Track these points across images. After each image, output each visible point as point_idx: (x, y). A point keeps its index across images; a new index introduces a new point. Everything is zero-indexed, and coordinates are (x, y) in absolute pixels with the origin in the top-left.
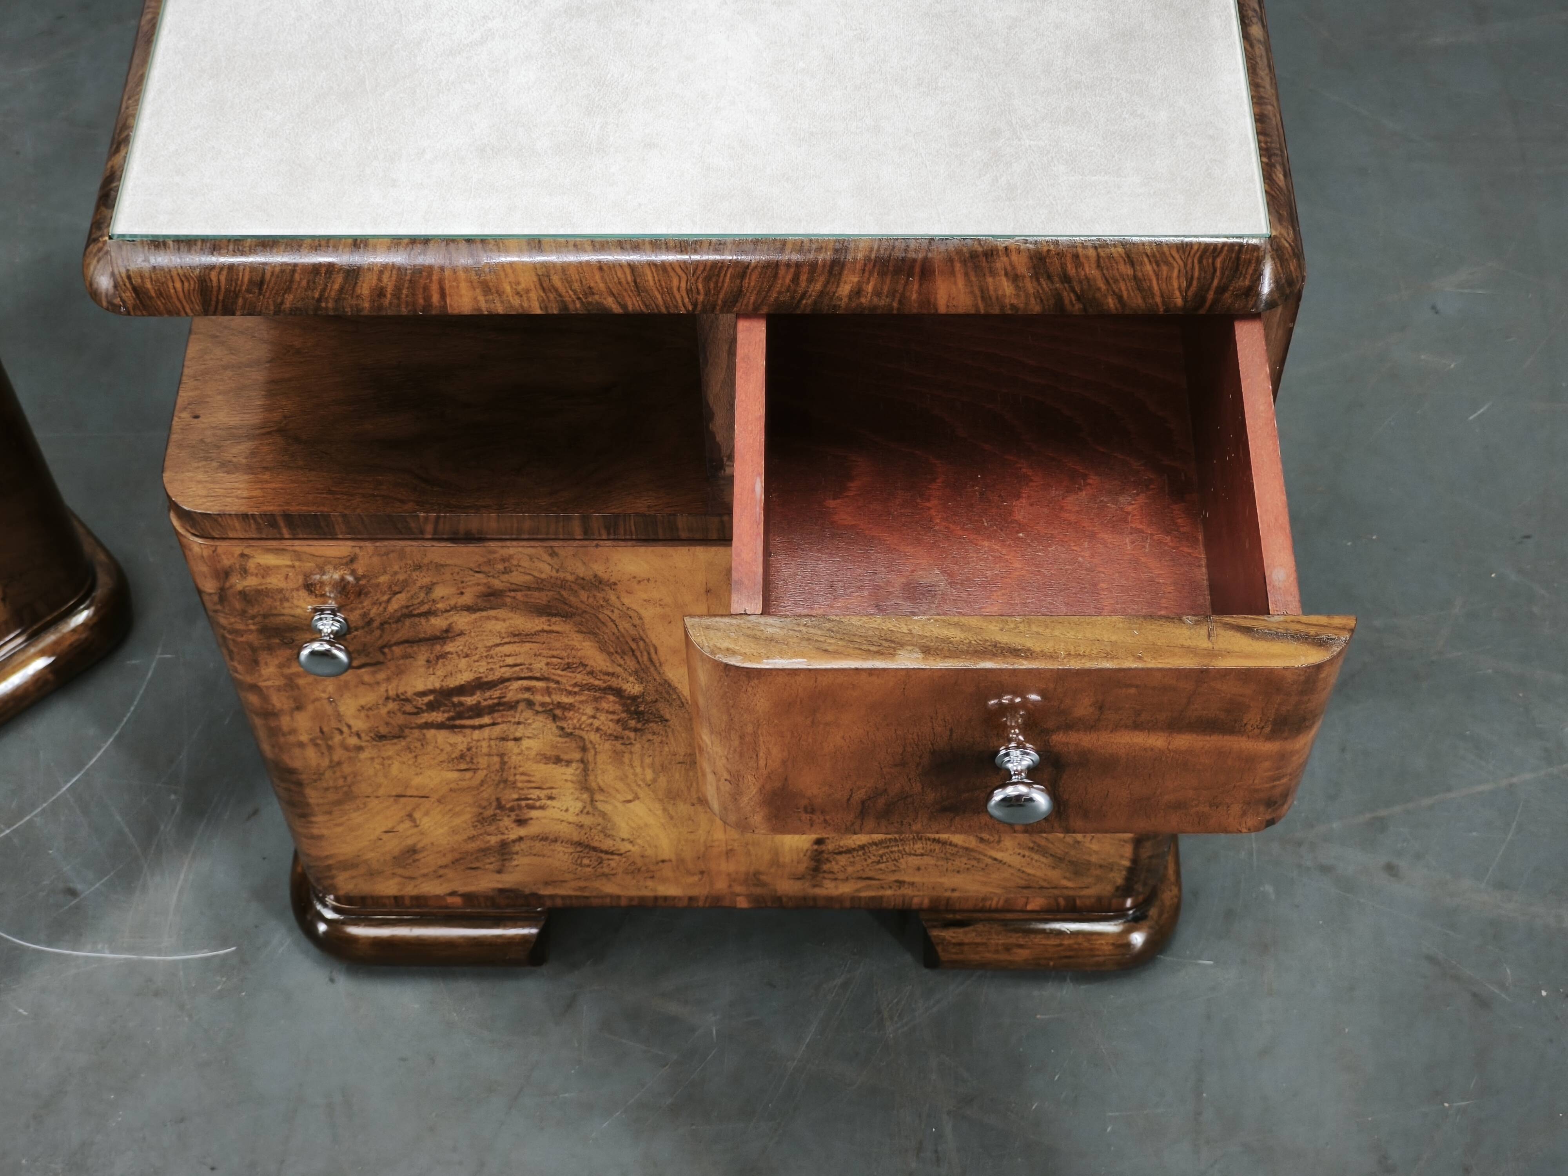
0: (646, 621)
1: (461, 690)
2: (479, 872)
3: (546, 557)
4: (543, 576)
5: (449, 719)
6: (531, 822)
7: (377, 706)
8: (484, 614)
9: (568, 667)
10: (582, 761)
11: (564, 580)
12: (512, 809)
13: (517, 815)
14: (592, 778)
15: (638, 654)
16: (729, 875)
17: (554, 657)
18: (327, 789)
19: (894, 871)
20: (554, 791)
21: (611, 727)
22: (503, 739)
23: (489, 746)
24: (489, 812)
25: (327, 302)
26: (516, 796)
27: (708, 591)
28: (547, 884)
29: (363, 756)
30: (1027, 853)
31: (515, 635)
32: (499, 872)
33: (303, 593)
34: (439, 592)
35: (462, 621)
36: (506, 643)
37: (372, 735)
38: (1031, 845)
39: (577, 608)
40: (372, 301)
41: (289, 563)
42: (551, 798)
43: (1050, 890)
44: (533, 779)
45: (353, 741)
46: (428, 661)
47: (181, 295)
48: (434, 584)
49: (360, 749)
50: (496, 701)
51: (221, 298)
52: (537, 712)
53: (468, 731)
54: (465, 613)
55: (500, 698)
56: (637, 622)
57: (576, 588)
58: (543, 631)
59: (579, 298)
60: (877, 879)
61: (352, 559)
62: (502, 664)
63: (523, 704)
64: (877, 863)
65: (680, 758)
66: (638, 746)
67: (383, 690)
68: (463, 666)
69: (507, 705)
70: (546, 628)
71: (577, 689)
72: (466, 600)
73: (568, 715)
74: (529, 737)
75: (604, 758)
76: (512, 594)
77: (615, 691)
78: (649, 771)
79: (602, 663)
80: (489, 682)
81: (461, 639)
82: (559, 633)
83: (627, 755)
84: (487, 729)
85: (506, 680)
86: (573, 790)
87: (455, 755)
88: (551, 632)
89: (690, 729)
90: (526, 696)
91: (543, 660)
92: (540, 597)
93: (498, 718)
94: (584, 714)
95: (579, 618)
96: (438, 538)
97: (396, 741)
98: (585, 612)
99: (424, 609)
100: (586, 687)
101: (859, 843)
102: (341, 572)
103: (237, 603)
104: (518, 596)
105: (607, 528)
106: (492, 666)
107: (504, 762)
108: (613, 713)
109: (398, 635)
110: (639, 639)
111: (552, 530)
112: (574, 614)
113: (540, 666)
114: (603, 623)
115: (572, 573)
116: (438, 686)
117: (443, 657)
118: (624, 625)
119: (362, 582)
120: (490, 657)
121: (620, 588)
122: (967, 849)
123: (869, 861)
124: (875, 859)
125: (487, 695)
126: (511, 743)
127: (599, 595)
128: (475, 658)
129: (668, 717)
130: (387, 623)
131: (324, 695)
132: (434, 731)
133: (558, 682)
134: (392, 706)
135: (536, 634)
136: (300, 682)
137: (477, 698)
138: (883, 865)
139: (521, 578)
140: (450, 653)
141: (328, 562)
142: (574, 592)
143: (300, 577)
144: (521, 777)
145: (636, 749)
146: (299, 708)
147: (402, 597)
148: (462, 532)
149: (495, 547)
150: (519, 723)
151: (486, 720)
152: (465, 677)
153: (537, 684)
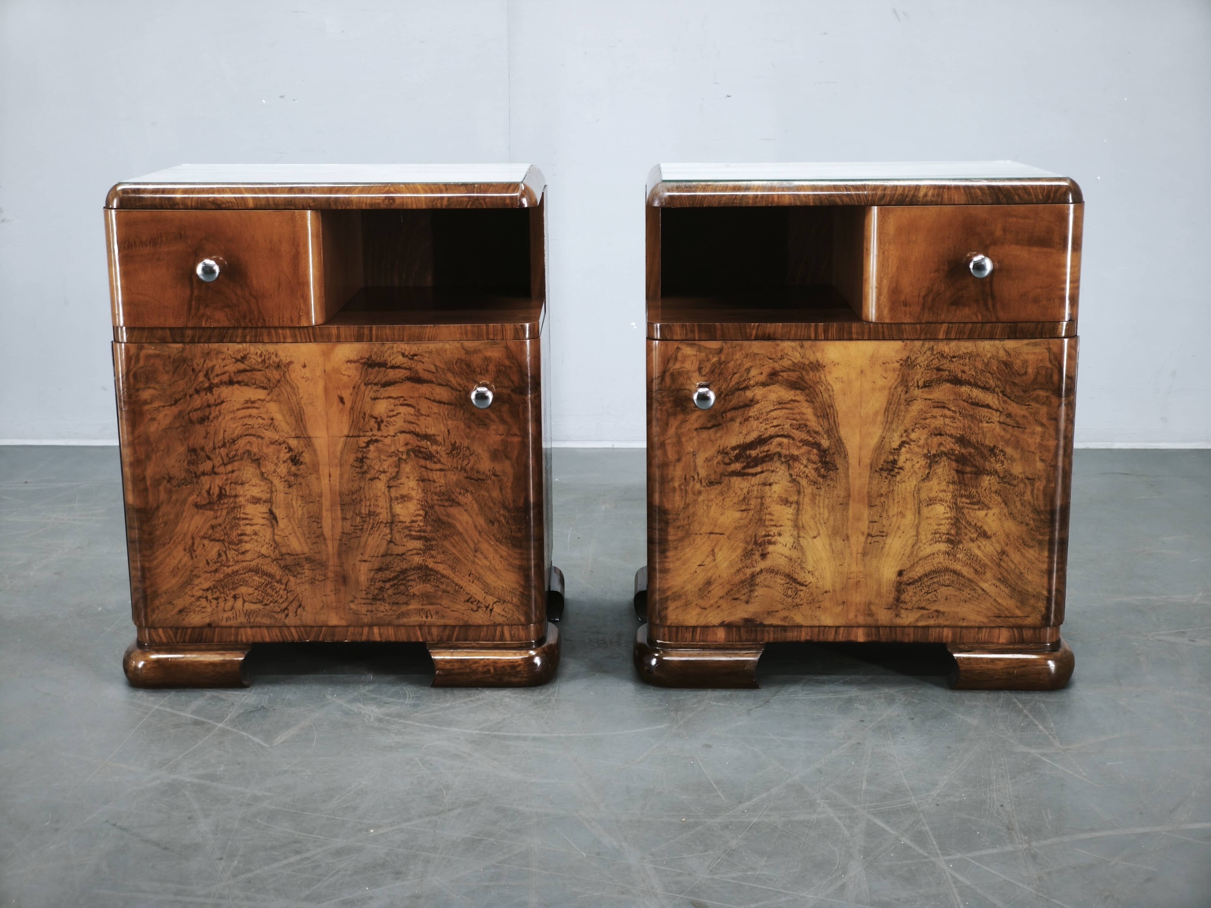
0: (835, 392)
1: (752, 445)
2: (738, 602)
3: (799, 349)
4: (796, 361)
5: (744, 468)
6: (768, 556)
7: (713, 457)
8: (769, 388)
9: (799, 428)
10: (797, 503)
11: (804, 364)
12: (760, 545)
13: (762, 550)
14: (800, 517)
15: (829, 417)
16: (856, 605)
17: (794, 419)
18: (679, 527)
19: (935, 601)
20: (782, 528)
21: (813, 474)
22: (764, 484)
23: (758, 490)
24: (750, 548)
26: (764, 533)
27: (862, 372)
28: (770, 613)
29: (701, 498)
30: (998, 584)
31: (780, 403)
32: (747, 603)
33: (696, 374)
34: (753, 372)
35: (758, 392)
36: (775, 409)
37: (707, 481)
38: (1000, 576)
39: (807, 384)
41: (695, 353)
42: (780, 535)
43: (1011, 620)
44: (774, 518)
45: (698, 486)
46: (740, 423)
48: (751, 367)
49: (700, 493)
50: (765, 454)
51: (700, 198)
52: (782, 463)
53: (750, 477)
54: (761, 387)
55: (767, 451)
56: (831, 394)
57: (808, 369)
58: (792, 400)
60: (927, 609)
61: (721, 351)
62: (771, 425)
63: (776, 456)
64: (928, 593)
65: (841, 500)
66: (823, 490)
67: (718, 445)
68: (754, 427)
69: (768, 457)
70: (794, 398)
71: (801, 445)
72: (762, 378)
73: (795, 464)
74: (776, 483)
75: (807, 500)
76: (782, 374)
77: (817, 445)
78: (826, 511)
79: (814, 424)
80: (764, 439)
81: (757, 406)
82: (798, 401)
83: (818, 497)
84: (759, 475)
85: (771, 437)
86: (790, 528)
87: (741, 498)
88: (794, 401)
89: (847, 476)
90: (779, 450)
91: (790, 422)
92: (793, 376)
93: (765, 466)
94: (802, 464)
95: (807, 391)
96: (756, 339)
97: (716, 486)
98: (810, 386)
99: (744, 385)
100: (805, 443)
101: (919, 575)
102: (715, 359)
103: (668, 380)
104: (785, 374)
105: (825, 332)
106: (768, 426)
107: (762, 504)
108: (814, 463)
109: (731, 404)
110: (831, 406)
111: (803, 334)
112: (806, 388)
113: (787, 426)
114: (817, 395)
115: (808, 359)
116: (742, 442)
117: (747, 420)
118: (826, 396)
119: (722, 366)
120: (767, 419)
121: (826, 369)
122: (969, 580)
123: (923, 591)
124: (926, 589)
125: (762, 449)
126: (768, 487)
127: (818, 374)
128: (761, 420)
129: (838, 466)
130: (727, 395)
131: (692, 450)
132: (735, 478)
133: (793, 439)
134: (720, 457)
135: (788, 403)
136: (684, 439)
137: (757, 451)
138: (930, 595)
139: (786, 363)
140: (750, 417)
141: (711, 353)
142: (808, 372)
143: (698, 363)
144: (768, 517)
145: (822, 492)
146: (679, 460)
147: (737, 376)
148: (767, 335)
149: (779, 342)
150: (773, 471)
151: (759, 469)
152: (754, 435)
153: (785, 441)
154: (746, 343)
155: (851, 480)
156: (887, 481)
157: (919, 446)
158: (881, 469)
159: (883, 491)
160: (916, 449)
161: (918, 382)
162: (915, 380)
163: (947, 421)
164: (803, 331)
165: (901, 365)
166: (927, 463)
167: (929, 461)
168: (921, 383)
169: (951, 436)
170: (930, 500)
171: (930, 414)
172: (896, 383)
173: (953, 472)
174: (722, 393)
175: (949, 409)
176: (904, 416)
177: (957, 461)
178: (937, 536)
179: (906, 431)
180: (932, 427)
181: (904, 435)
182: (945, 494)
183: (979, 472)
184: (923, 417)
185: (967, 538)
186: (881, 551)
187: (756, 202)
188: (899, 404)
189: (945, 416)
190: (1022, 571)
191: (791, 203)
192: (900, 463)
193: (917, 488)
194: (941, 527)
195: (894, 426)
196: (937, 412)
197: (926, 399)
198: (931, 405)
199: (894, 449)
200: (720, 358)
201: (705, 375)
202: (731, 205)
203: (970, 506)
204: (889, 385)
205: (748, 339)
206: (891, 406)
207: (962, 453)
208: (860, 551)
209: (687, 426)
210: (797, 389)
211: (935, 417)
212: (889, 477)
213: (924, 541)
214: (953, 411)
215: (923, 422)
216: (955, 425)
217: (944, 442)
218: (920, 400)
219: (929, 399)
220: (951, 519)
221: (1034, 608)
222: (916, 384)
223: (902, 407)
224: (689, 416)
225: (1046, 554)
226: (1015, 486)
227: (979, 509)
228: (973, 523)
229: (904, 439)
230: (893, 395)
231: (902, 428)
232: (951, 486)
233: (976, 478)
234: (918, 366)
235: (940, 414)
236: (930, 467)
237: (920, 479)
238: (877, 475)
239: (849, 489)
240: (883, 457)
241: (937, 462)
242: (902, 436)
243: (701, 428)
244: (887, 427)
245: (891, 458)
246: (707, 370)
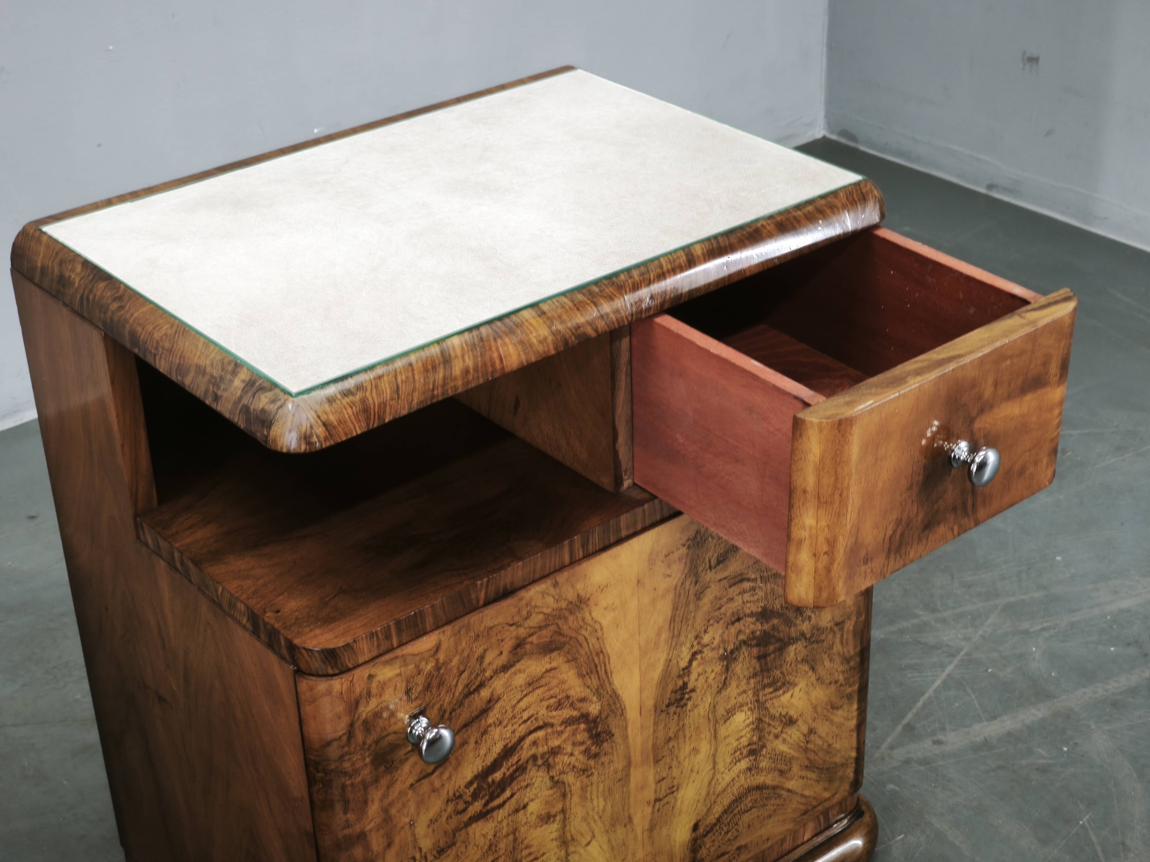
0: (605, 630)
1: (495, 765)
3: (552, 591)
4: (549, 611)
5: (486, 804)
7: (440, 814)
8: (513, 670)
9: (559, 705)
11: (561, 610)
14: (568, 828)
15: (599, 668)
17: (552, 697)
19: (736, 837)
20: (545, 857)
21: (581, 761)
22: (517, 811)
23: (508, 825)
25: (438, 389)
27: (638, 582)
30: (805, 773)
31: (530, 685)
33: (404, 702)
34: (489, 657)
35: (500, 684)
36: (525, 696)
37: (435, 853)
38: (807, 763)
39: (567, 636)
40: (463, 379)
41: (398, 671)
43: (817, 808)
44: (532, 850)
46: (476, 742)
47: (353, 418)
48: (485, 651)
50: (514, 767)
51: (376, 411)
52: (539, 767)
53: (495, 814)
54: (502, 674)
55: (517, 762)
56: (600, 634)
57: (566, 613)
58: (547, 671)
59: (573, 333)
60: (728, 853)
61: (438, 648)
62: (520, 722)
63: (530, 762)
64: (727, 833)
65: (619, 775)
66: (596, 774)
67: (446, 792)
68: (497, 737)
69: (521, 769)
70: (548, 667)
71: (563, 728)
72: (503, 659)
73: (557, 760)
74: (532, 800)
75: (576, 799)
76: (530, 640)
77: (585, 717)
78: (601, 800)
79: (578, 689)
80: (512, 747)
81: (498, 705)
82: (555, 669)
83: (589, 789)
84: (508, 803)
85: (522, 739)
86: (556, 850)
87: (486, 847)
88: (551, 669)
89: (626, 738)
90: (533, 751)
91: (545, 704)
92: (546, 634)
93: (515, 786)
94: (566, 754)
95: (567, 647)
96: (488, 603)
97: (449, 851)
98: (571, 638)
99: (477, 683)
100: (568, 722)
101: (717, 816)
102: (430, 666)
103: (360, 737)
104: (534, 639)
105: (583, 546)
106: (515, 727)
107: (515, 840)
108: (582, 743)
109: (460, 721)
110: (601, 652)
111: (553, 564)
112: (564, 644)
113: (543, 712)
114: (581, 645)
115: (565, 600)
116: (480, 768)
117: (485, 732)
118: (592, 640)
119: (442, 671)
120: (514, 717)
121: (591, 602)
122: (774, 788)
123: (723, 833)
124: (725, 829)
125: (510, 763)
126: (521, 813)
127: (580, 615)
128: (505, 723)
129: (614, 731)
130: (454, 710)
131: (407, 820)
132: (474, 825)
133: (552, 725)
134: (450, 808)
135: (542, 677)
136: (393, 811)
137: (503, 770)
138: (730, 834)
139: (536, 620)
140: (490, 725)
141: (423, 659)
142: (566, 619)
143: (404, 684)
144: (525, 852)
145: (594, 778)
146: (389, 845)
147: (465, 675)
148: (501, 590)
149: (523, 593)
150: (527, 786)
151: (508, 793)
152: (497, 749)
153: (541, 734)
154: (474, 618)
155: (631, 740)
156: (676, 717)
157: (713, 649)
158: (668, 706)
159: (671, 734)
160: (710, 654)
161: (710, 561)
162: (707, 560)
163: (747, 597)
164: (553, 559)
165: (689, 547)
166: (723, 666)
167: (725, 663)
168: (713, 562)
169: (752, 615)
170: (728, 713)
171: (725, 599)
172: (683, 577)
173: (754, 661)
174: (445, 711)
175: (748, 580)
176: (694, 618)
177: (758, 645)
178: (738, 753)
179: (697, 637)
180: (728, 615)
181: (695, 643)
182: (745, 696)
183: (784, 644)
184: (718, 606)
185: (772, 736)
186: (672, 813)
187: (468, 382)
188: (687, 604)
189: (743, 592)
190: (830, 741)
191: (522, 363)
192: (690, 686)
193: (712, 706)
194: (742, 740)
195: (682, 638)
196: (734, 591)
197: (720, 580)
198: (727, 585)
199: (683, 669)
200: (437, 661)
201: (416, 698)
202: (429, 403)
203: (773, 695)
204: (674, 583)
205: (475, 609)
206: (678, 612)
207: (765, 631)
208: (646, 828)
209: (398, 787)
210: (552, 651)
211: (732, 599)
212: (679, 709)
213: (722, 770)
214: (755, 580)
215: (717, 613)
216: (756, 597)
217: (743, 628)
218: (713, 586)
219: (725, 578)
220: (753, 724)
221: (842, 779)
222: (708, 566)
223: (692, 607)
224: (399, 771)
225: (855, 706)
226: (823, 641)
227: (784, 693)
228: (777, 715)
229: (695, 649)
230: (680, 594)
231: (691, 636)
232: (752, 681)
233: (781, 655)
234: (710, 539)
235: (737, 592)
236: (727, 669)
237: (715, 692)
238: (664, 715)
239: (629, 753)
240: (670, 687)
241: (735, 658)
242: (692, 646)
243: (418, 781)
244: (674, 644)
245: (680, 683)
246: (420, 688)
